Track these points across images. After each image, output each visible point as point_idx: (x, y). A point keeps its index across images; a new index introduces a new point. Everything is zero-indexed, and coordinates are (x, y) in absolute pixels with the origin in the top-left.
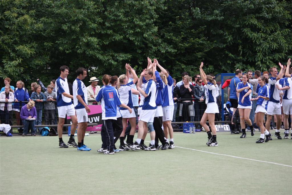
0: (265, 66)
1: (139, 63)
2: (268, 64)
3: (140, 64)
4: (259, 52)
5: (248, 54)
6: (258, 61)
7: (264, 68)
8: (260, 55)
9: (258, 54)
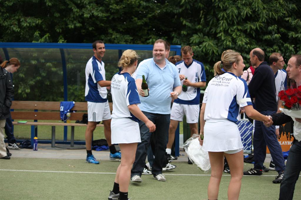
0: (230, 39)
1: (56, 30)
2: (235, 37)
3: (57, 32)
4: (222, 19)
5: (211, 22)
6: (221, 31)
7: (228, 42)
8: (223, 24)
9: (221, 23)
